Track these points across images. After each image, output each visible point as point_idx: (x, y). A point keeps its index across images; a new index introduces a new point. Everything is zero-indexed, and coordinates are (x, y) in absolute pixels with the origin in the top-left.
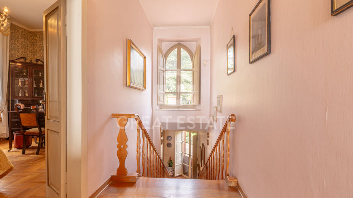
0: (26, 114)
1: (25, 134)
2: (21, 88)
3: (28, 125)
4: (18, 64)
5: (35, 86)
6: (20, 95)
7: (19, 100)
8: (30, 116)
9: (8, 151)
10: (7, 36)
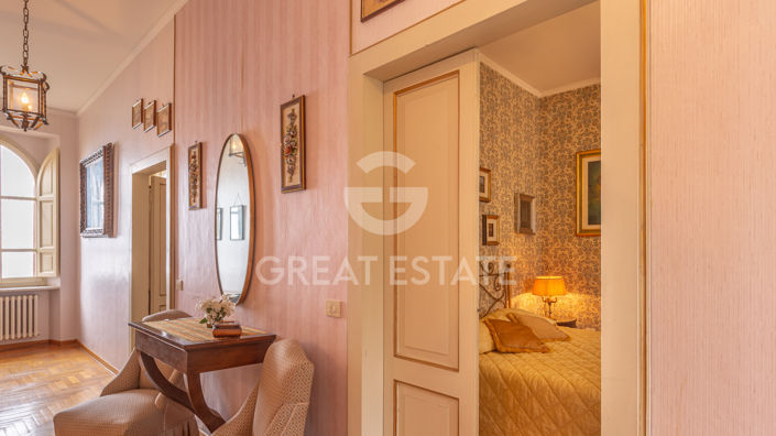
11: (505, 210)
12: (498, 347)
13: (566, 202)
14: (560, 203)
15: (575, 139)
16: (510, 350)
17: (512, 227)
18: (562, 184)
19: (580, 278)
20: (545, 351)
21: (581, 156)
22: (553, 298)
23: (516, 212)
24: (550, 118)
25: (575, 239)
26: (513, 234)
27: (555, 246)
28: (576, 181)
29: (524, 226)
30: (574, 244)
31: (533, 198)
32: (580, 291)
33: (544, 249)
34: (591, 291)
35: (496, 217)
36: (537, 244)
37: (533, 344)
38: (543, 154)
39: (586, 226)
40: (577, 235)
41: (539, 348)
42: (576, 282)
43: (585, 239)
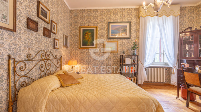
0: (189, 73)
1: (189, 89)
2: (188, 51)
3: (191, 83)
4: (187, 33)
5: (200, 49)
6: (187, 56)
7: (186, 60)
8: (193, 75)
9: (177, 98)
10: (178, 16)
11: (61, 38)
12: (63, 85)
13: (77, 40)
14: (75, 40)
15: (79, 23)
16: (67, 85)
17: (63, 45)
18: (76, 35)
19: (80, 60)
20: (79, 83)
21: (81, 28)
22: (74, 66)
23: (64, 40)
24: (73, 16)
25: (79, 50)
26: (63, 47)
27: (74, 51)
28: (79, 34)
29: (66, 45)
30: (79, 51)
31: (68, 37)
32: (80, 64)
33: (70, 52)
34: (83, 63)
35: (58, 40)
36: (69, 51)
37: (75, 82)
38: (71, 25)
39: (82, 46)
40: (79, 49)
41: (77, 83)
42: (79, 61)
43: (81, 50)
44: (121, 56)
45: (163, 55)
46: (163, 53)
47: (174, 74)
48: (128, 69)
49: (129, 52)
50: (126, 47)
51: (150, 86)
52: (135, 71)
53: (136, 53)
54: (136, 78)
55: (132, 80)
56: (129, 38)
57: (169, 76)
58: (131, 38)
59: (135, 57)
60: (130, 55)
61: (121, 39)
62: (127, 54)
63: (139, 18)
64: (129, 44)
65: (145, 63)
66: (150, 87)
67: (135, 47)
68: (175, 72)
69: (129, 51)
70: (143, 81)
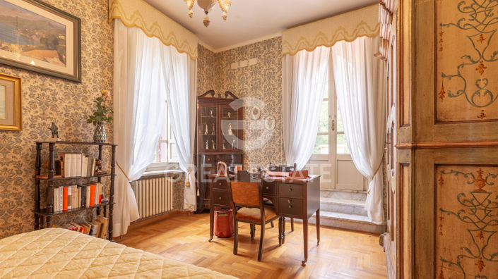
1: (236, 216)
6: (207, 147)
7: (206, 156)
9: (209, 241)
44: (39, 144)
45: (166, 144)
46: (166, 139)
47: (189, 186)
48: (76, 194)
49: (76, 131)
50: (60, 109)
51: (142, 230)
52: (101, 197)
53: (104, 137)
54: (106, 221)
55: (94, 232)
56: (75, 80)
57: (179, 192)
58: (84, 80)
59: (100, 149)
60: (82, 143)
61: (40, 74)
62: (66, 137)
63: (112, 22)
64: (76, 100)
65: (132, 167)
66: (144, 233)
67: (102, 115)
68: (190, 181)
69: (77, 126)
70: (127, 224)
